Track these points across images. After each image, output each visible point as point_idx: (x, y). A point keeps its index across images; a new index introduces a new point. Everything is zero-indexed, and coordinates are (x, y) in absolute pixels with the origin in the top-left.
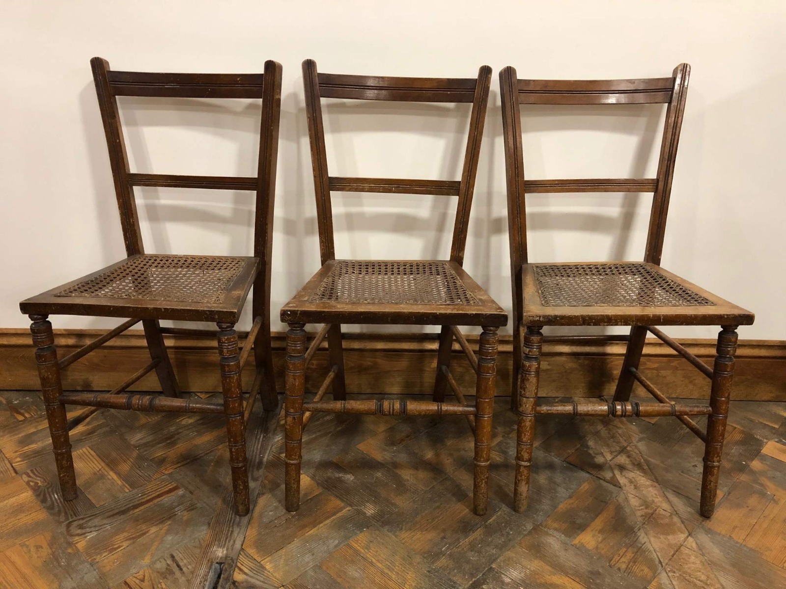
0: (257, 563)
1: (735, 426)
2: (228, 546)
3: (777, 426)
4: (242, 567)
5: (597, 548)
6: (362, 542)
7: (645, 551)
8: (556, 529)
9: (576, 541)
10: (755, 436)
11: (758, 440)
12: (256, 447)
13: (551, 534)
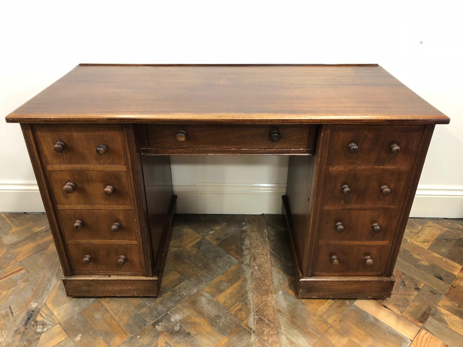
0: (50, 311)
2: (39, 302)
4: (42, 314)
5: (224, 303)
7: (248, 305)
8: (208, 292)
9: (215, 299)
13: (204, 295)
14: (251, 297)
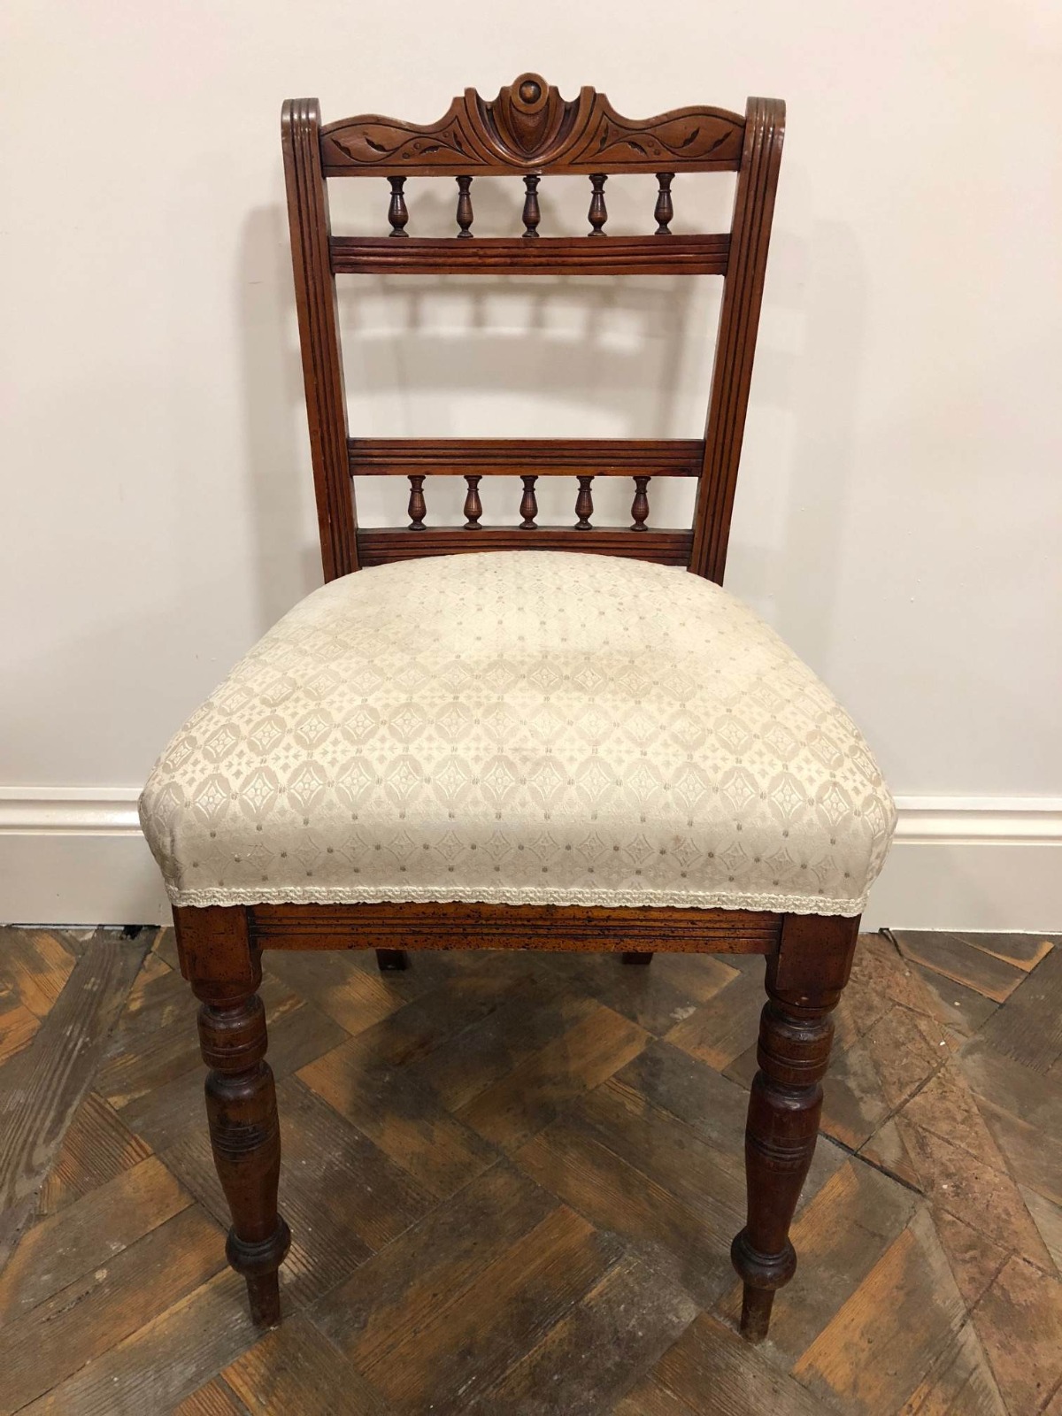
5: (855, 1387)
6: (256, 1368)
7: (975, 1395)
9: (800, 1366)
12: (58, 1073)
14: (979, 1353)
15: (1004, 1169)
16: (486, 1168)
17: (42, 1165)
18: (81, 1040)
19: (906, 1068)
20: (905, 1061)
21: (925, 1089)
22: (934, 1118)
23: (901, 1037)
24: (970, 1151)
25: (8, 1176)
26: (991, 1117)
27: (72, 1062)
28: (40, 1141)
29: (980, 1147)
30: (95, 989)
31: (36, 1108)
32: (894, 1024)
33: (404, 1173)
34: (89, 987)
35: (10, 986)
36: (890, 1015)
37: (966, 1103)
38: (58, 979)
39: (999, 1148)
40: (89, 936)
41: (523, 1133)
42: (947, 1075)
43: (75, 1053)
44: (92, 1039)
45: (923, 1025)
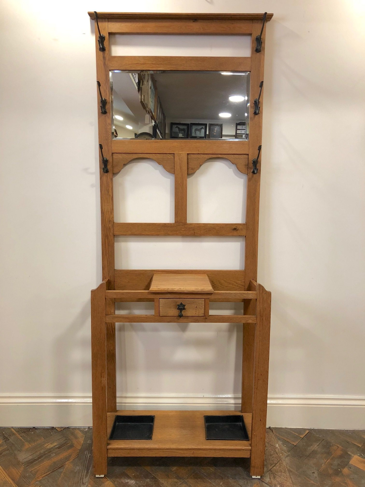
1: (339, 446)
3: (361, 446)
10: (348, 453)
11: (349, 455)
12: (85, 462)
15: (291, 483)
16: (181, 483)
17: (85, 482)
18: (89, 455)
19: (272, 461)
20: (272, 459)
21: (276, 465)
22: (277, 472)
23: (272, 453)
24: (285, 479)
25: (79, 485)
26: (290, 471)
27: (88, 460)
28: (84, 477)
29: (287, 478)
30: (90, 442)
31: (82, 471)
32: (271, 450)
33: (163, 484)
34: (88, 442)
35: (71, 442)
36: (270, 448)
37: (285, 468)
38: (82, 440)
39: (291, 478)
40: (87, 430)
41: (188, 475)
42: (281, 462)
43: (88, 458)
44: (91, 454)
45: (277, 451)
